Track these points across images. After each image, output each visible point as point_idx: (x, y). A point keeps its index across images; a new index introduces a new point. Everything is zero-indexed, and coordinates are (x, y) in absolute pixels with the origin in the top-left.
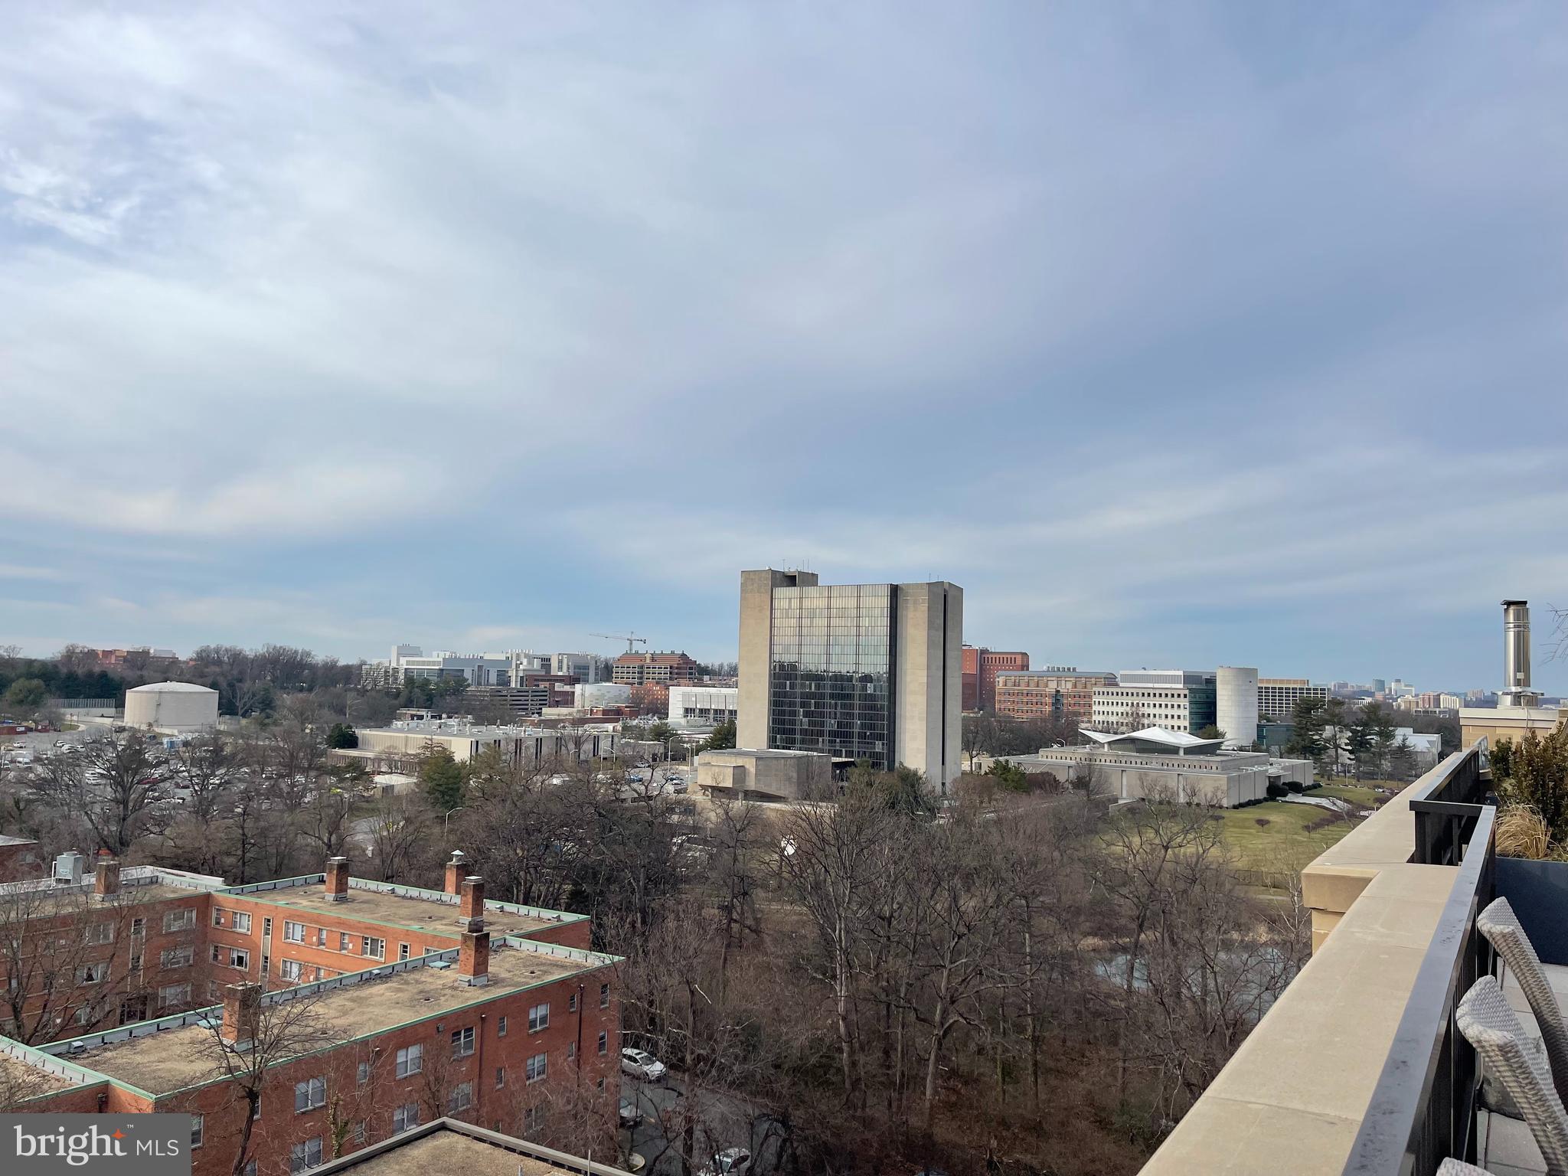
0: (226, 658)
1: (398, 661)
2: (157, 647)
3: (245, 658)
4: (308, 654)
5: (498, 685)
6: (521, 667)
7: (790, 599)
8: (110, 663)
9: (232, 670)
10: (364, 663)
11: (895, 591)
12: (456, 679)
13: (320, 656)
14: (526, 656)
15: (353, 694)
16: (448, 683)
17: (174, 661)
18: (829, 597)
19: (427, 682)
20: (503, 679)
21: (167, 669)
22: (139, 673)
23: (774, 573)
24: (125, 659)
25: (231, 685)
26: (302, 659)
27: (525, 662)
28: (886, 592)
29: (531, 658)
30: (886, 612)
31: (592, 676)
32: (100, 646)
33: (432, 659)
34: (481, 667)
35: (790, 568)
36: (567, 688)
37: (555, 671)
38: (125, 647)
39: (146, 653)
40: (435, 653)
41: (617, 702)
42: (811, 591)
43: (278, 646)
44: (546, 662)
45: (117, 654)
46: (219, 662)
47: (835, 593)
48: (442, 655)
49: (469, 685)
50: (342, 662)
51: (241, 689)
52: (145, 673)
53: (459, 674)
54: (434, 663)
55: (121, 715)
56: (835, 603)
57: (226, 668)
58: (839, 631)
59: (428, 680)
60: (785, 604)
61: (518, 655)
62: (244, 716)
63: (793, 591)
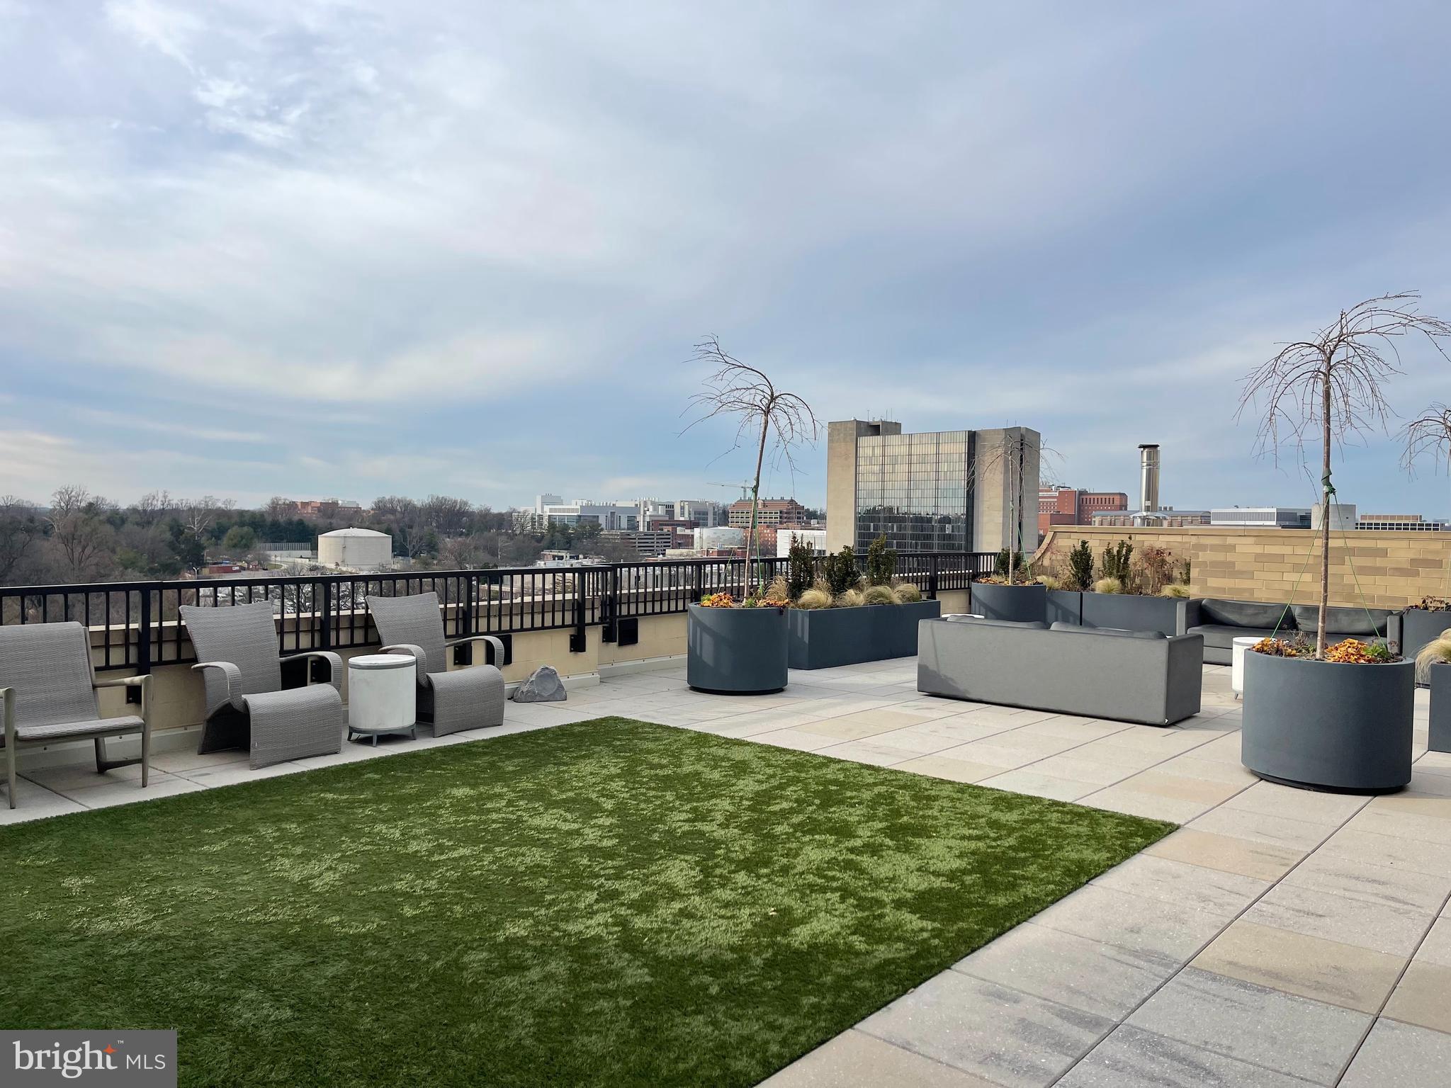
0: (398, 508)
1: (542, 508)
2: (344, 499)
3: (414, 507)
4: (466, 503)
5: (628, 529)
6: (648, 513)
7: (873, 447)
8: (307, 513)
9: (403, 518)
10: (514, 511)
11: (972, 437)
12: (591, 525)
13: (475, 505)
14: (653, 503)
15: (504, 538)
16: (585, 527)
17: (358, 511)
18: (910, 445)
19: (566, 527)
20: (633, 524)
21: (352, 518)
22: (329, 521)
23: (859, 423)
24: (319, 509)
25: (402, 531)
26: (460, 508)
27: (651, 508)
28: (964, 438)
29: (655, 505)
30: (964, 457)
31: (710, 521)
32: (299, 499)
33: (570, 507)
34: (613, 515)
35: (874, 417)
36: (688, 532)
37: (678, 517)
38: (318, 499)
39: (335, 504)
40: (574, 502)
41: (731, 544)
42: (893, 439)
43: (441, 496)
44: (670, 509)
45: (313, 505)
46: (393, 511)
47: (915, 440)
48: (580, 503)
49: (602, 530)
50: (495, 510)
51: (410, 534)
52: (334, 521)
53: (595, 519)
54: (573, 510)
55: (315, 557)
56: (915, 450)
57: (398, 516)
58: (920, 476)
59: (567, 525)
60: (869, 452)
61: (645, 502)
62: (413, 557)
63: (877, 440)
